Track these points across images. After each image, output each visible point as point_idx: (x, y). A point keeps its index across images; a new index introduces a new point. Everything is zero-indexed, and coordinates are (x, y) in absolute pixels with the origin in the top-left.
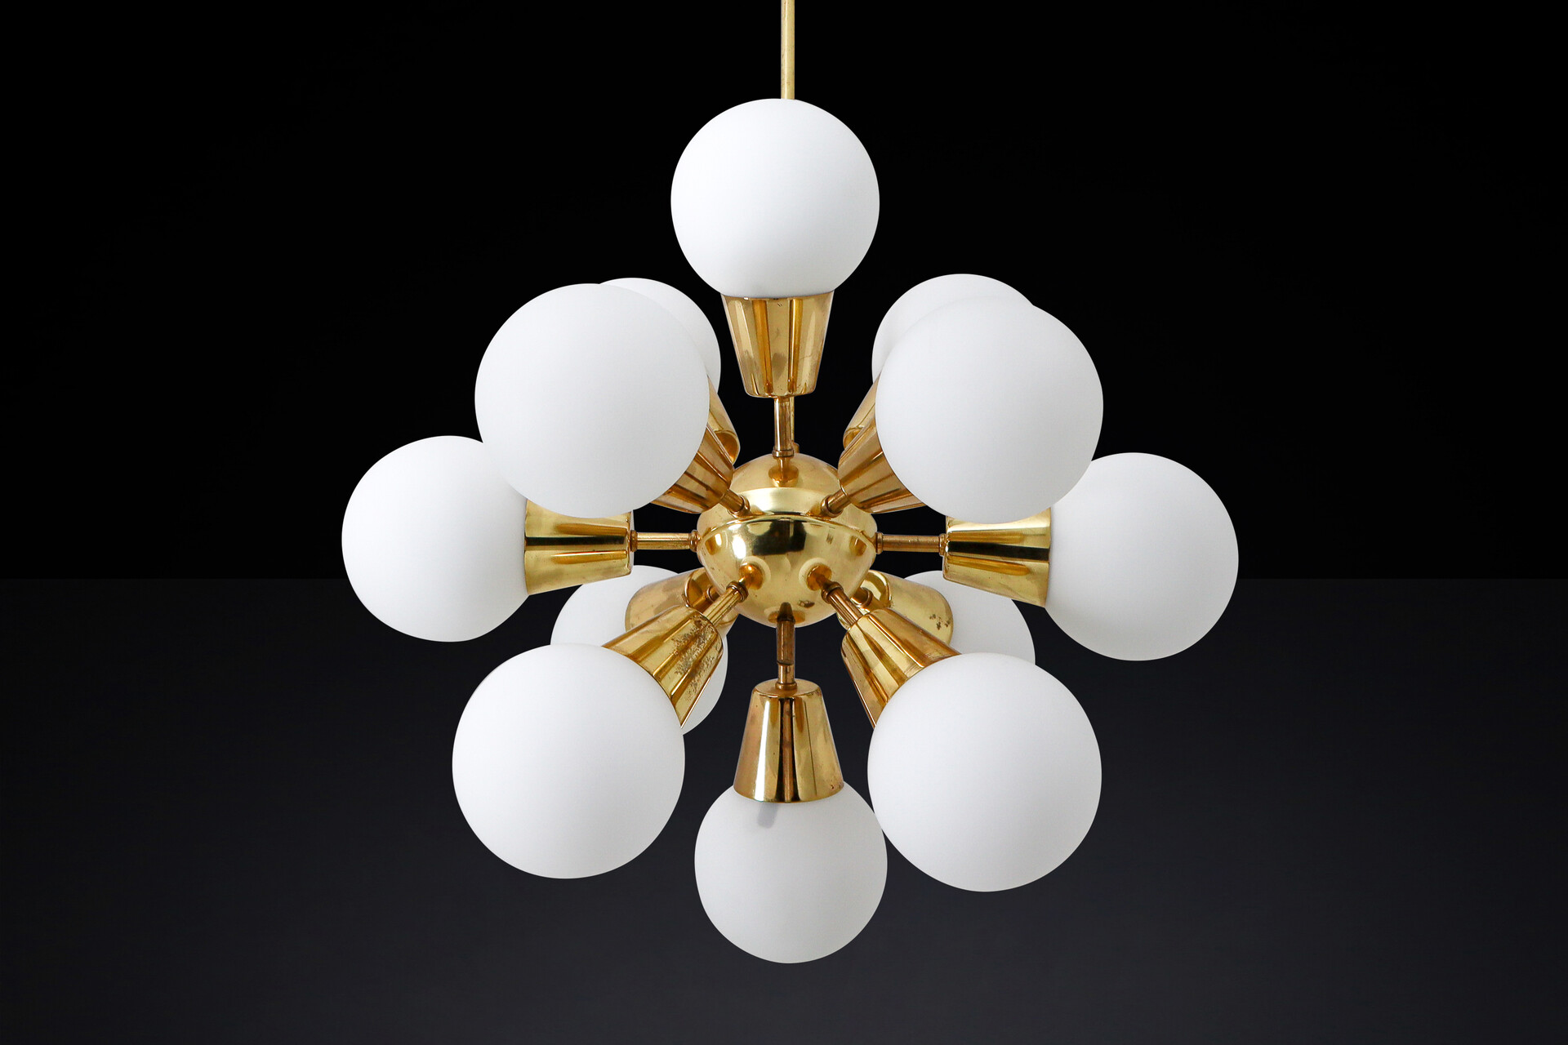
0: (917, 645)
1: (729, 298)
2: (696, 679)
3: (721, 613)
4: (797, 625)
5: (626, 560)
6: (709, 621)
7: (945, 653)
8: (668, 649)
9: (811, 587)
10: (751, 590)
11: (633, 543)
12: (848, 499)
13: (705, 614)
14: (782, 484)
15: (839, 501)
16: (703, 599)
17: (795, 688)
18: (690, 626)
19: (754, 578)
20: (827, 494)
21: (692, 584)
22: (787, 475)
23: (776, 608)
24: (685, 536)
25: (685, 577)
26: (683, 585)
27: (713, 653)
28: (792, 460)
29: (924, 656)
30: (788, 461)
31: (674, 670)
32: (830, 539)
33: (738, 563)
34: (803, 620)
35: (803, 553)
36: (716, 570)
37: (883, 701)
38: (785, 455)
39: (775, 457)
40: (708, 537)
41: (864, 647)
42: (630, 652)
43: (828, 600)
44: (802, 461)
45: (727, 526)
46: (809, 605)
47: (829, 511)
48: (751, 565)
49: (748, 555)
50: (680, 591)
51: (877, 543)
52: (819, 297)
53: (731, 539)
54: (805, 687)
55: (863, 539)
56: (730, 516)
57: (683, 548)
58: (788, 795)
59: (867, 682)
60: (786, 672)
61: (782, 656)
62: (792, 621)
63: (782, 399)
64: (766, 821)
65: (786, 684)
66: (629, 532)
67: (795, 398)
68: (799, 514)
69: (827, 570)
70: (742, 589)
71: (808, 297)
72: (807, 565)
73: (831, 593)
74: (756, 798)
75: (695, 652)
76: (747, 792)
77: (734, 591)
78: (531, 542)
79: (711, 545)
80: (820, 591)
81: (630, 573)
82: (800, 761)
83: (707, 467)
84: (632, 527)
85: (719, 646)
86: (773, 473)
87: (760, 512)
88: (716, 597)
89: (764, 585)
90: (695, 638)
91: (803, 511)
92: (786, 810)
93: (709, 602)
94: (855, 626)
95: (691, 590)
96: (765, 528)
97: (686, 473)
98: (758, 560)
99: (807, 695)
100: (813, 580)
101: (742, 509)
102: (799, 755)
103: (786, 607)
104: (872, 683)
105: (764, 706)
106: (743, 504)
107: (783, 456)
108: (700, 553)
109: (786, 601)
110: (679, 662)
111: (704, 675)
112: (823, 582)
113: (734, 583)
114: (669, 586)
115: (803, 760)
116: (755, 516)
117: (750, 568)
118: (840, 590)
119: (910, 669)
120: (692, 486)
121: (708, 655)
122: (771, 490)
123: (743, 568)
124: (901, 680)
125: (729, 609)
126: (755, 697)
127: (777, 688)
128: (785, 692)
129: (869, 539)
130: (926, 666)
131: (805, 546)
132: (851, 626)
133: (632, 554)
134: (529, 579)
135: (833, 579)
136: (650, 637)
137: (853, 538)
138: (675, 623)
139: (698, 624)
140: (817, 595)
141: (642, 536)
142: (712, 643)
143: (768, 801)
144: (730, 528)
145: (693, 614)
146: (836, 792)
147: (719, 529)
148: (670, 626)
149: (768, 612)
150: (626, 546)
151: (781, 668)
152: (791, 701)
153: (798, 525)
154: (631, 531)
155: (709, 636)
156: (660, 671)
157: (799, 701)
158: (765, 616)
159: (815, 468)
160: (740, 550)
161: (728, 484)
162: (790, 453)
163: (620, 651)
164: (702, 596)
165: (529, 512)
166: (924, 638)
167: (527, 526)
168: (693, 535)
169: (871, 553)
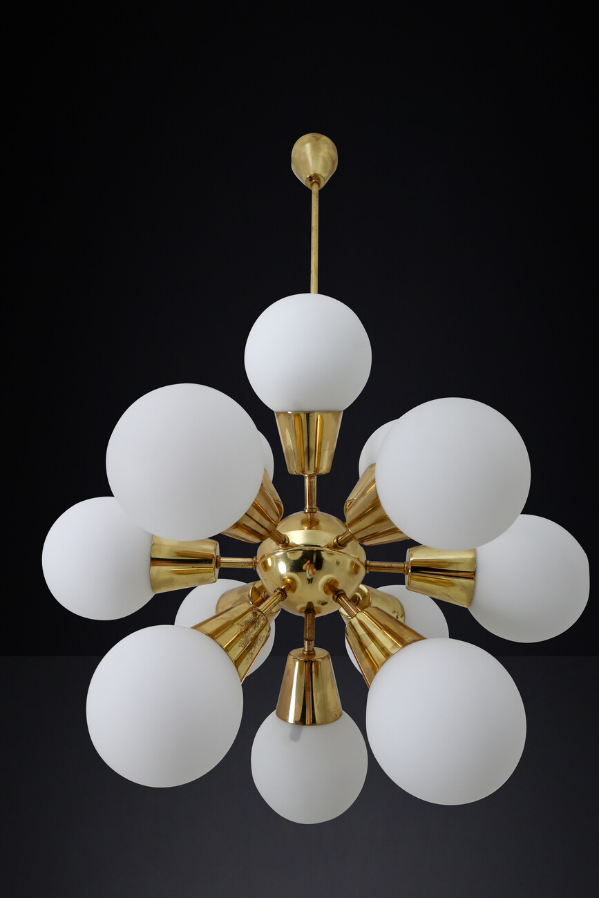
0: (396, 631)
1: (279, 413)
2: (253, 650)
3: (271, 607)
4: (316, 616)
5: (213, 574)
6: (262, 613)
7: (416, 637)
8: (235, 630)
9: (326, 592)
10: (289, 593)
11: (218, 564)
12: (352, 537)
13: (260, 608)
14: (309, 528)
15: (346, 539)
16: (260, 598)
17: (314, 654)
18: (250, 616)
19: (292, 586)
20: (338, 535)
21: (254, 589)
22: (312, 524)
23: (304, 605)
24: (250, 560)
25: (251, 585)
26: (249, 590)
27: (264, 633)
28: (315, 514)
29: (403, 639)
30: (313, 515)
31: (237, 644)
32: (338, 563)
33: (281, 576)
34: (320, 612)
35: (321, 572)
36: (268, 580)
37: (375, 668)
38: (311, 511)
39: (305, 513)
40: (263, 560)
41: (361, 631)
42: (209, 632)
43: (336, 600)
44: (321, 516)
45: (274, 553)
46: (324, 603)
47: (339, 545)
48: (290, 578)
49: (287, 571)
50: (247, 594)
51: (366, 566)
52: (335, 413)
53: (277, 562)
54: (320, 653)
55: (359, 563)
56: (277, 547)
57: (248, 567)
58: (308, 719)
59: (363, 656)
60: (309, 644)
61: (307, 635)
62: (314, 613)
63: (311, 477)
64: (295, 737)
65: (308, 651)
66: (215, 557)
67: (318, 476)
68: (319, 546)
69: (336, 582)
70: (283, 593)
71: (327, 412)
72: (323, 579)
73: (339, 596)
74: (289, 721)
75: (253, 632)
76: (283, 717)
77: (278, 594)
78: (154, 561)
79: (265, 564)
80: (332, 595)
81: (215, 582)
82: (317, 699)
83: (262, 513)
84: (218, 554)
85: (268, 629)
86: (303, 522)
87: (295, 544)
88: (268, 597)
89: (297, 591)
90: (253, 623)
91: (322, 545)
92: (307, 730)
93: (263, 600)
94: (355, 618)
95: (254, 593)
96: (299, 555)
97: (246, 514)
98: (294, 575)
99: (322, 658)
100: (327, 588)
101: (284, 542)
102: (316, 696)
103: (310, 604)
104: (367, 656)
105: (295, 665)
106: (285, 540)
107: (310, 512)
108: (258, 571)
109: (310, 601)
110: (241, 639)
111: (257, 647)
112: (334, 590)
113: (278, 588)
114: (241, 590)
115: (319, 700)
116: (292, 547)
117: (289, 580)
118: (344, 594)
119: (393, 648)
120: (251, 524)
121: (260, 634)
122: (302, 531)
123: (284, 580)
124: (388, 655)
125: (275, 605)
126: (290, 658)
127: (303, 654)
128: (309, 657)
129: (362, 564)
130: (403, 647)
131: (323, 567)
132: (352, 618)
133: (217, 570)
134: (154, 584)
135: (340, 587)
136: (224, 622)
137: (352, 563)
138: (240, 614)
139: (255, 614)
140: (329, 597)
141: (223, 559)
142: (263, 627)
143: (296, 723)
144: (277, 554)
145: (252, 608)
146: (338, 719)
147: (269, 555)
148: (237, 615)
149: (299, 607)
150: (213, 565)
151: (306, 643)
152: (312, 662)
153: (319, 552)
154: (217, 556)
155: (262, 622)
156: (229, 645)
157: (317, 663)
158: (297, 610)
159: (329, 520)
160: (283, 568)
161: (276, 526)
162: (315, 510)
163: (202, 631)
164: (260, 596)
165: (154, 543)
166: (401, 627)
167: (152, 552)
168: (254, 559)
169: (362, 572)
